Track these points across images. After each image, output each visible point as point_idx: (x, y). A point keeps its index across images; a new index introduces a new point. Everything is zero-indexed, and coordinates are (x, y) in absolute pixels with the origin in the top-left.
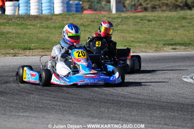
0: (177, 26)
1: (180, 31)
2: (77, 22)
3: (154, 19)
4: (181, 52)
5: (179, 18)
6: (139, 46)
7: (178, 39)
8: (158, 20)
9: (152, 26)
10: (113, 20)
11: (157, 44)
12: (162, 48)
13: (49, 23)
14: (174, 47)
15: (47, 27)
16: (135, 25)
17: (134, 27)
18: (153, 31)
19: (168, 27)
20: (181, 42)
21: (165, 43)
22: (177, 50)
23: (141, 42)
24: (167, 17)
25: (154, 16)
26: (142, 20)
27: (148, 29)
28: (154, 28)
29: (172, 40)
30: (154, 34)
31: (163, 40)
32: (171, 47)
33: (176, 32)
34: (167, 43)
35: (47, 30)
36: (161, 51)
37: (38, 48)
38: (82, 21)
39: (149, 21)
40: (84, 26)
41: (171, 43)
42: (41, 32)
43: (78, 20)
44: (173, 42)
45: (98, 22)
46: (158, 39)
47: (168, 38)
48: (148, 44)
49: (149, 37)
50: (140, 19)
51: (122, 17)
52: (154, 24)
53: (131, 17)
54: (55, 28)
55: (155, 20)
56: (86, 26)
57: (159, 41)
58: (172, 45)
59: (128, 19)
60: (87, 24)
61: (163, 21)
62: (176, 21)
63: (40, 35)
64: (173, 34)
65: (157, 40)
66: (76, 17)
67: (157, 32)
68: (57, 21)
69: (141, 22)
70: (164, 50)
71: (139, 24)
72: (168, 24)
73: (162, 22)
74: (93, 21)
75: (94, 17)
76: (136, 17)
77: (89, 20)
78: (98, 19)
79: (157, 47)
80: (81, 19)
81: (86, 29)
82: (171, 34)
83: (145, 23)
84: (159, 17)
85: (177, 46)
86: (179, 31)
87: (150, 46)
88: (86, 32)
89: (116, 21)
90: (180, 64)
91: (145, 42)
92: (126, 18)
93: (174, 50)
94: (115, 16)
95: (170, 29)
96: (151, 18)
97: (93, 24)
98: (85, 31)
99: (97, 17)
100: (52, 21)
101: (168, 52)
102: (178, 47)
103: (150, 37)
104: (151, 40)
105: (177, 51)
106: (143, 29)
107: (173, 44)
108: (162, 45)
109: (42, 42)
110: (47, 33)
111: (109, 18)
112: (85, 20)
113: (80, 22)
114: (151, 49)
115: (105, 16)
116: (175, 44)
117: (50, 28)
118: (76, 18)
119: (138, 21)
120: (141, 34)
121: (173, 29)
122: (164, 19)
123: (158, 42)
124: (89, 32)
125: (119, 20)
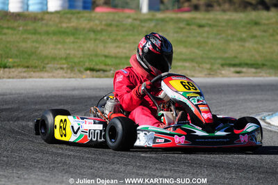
0: (244, 35)
1: (250, 45)
2: (84, 26)
3: (207, 24)
4: (249, 78)
5: (248, 23)
6: (181, 66)
7: (245, 57)
8: (214, 26)
9: (205, 35)
10: (143, 24)
11: (212, 64)
12: (219, 71)
13: (38, 25)
14: (238, 69)
15: (35, 32)
16: (177, 32)
17: (175, 35)
18: (205, 42)
19: (230, 37)
20: (249, 62)
21: (223, 62)
22: (242, 75)
23: (185, 60)
24: (228, 21)
25: (209, 19)
26: (188, 24)
27: (199, 39)
28: (208, 38)
29: (236, 57)
30: (207, 48)
31: (221, 58)
32: (233, 69)
33: (243, 46)
34: (228, 62)
35: (34, 37)
36: (218, 76)
37: (18, 66)
38: (92, 24)
39: (201, 26)
40: (94, 32)
41: (233, 62)
42: (25, 40)
43: (86, 22)
44: (237, 61)
45: (117, 26)
46: (214, 56)
47: (230, 54)
48: (197, 63)
49: (198, 52)
50: (185, 23)
51: (157, 20)
52: (208, 32)
53: (172, 19)
54: (47, 33)
55: (210, 26)
56: (98, 31)
57: (215, 59)
58: (234, 65)
59: (166, 22)
60: (99, 28)
61: (223, 26)
62: (243, 27)
63: (23, 45)
64: (237, 47)
65: (211, 58)
66: (82, 17)
67: (212, 45)
68: (51, 23)
69: (188, 27)
70: (221, 74)
71: (184, 31)
72: (229, 32)
73: (220, 28)
74: (110, 25)
75: (111, 17)
76: (179, 20)
77: (104, 23)
78: (118, 21)
79: (210, 69)
80: (90, 20)
81: (98, 37)
82: (234, 48)
83: (192, 29)
84: (217, 20)
85: (243, 67)
86: (247, 44)
87: (199, 66)
88: (97, 42)
89: (147, 25)
90: (247, 97)
91: (192, 60)
92: (163, 20)
93: (237, 75)
94: (146, 17)
95: (233, 41)
96: (203, 22)
97: (110, 29)
98: (95, 40)
99: (117, 17)
100: (44, 22)
101: (228, 77)
102: (244, 70)
103: (201, 53)
104: (202, 58)
105: (243, 77)
106: (189, 39)
107: (237, 65)
108: (219, 66)
109: (26, 56)
110: (33, 42)
111: (135, 19)
112: (97, 22)
113: (88, 26)
114: (201, 72)
115: (129, 17)
116: (239, 65)
117: (40, 34)
118: (82, 20)
119: (182, 25)
120: (186, 47)
121: (238, 41)
122: (224, 24)
123: (213, 61)
124: (103, 41)
125: (152, 24)
